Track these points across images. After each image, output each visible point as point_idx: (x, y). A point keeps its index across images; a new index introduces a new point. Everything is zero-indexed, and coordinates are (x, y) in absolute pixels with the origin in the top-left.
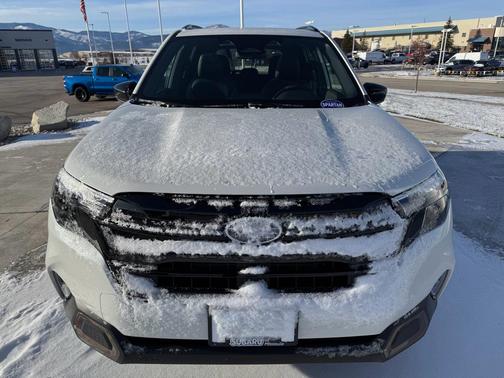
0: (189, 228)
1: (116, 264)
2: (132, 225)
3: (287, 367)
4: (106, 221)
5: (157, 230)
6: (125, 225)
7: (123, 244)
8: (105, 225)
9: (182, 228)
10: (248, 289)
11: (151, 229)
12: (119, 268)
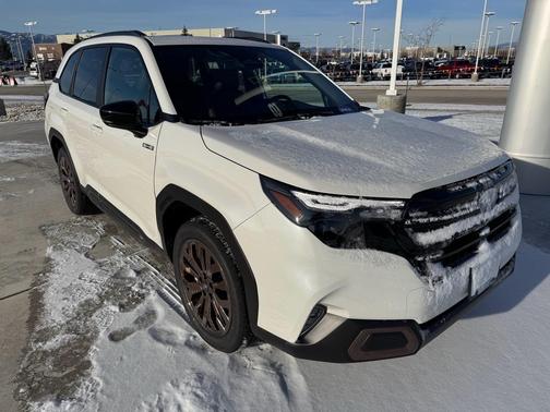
0: (465, 209)
1: (420, 259)
2: (432, 219)
3: (459, 322)
4: (408, 222)
5: (449, 217)
6: (425, 220)
7: (425, 239)
8: (409, 226)
9: (462, 210)
10: (484, 247)
11: (445, 218)
12: (424, 261)
